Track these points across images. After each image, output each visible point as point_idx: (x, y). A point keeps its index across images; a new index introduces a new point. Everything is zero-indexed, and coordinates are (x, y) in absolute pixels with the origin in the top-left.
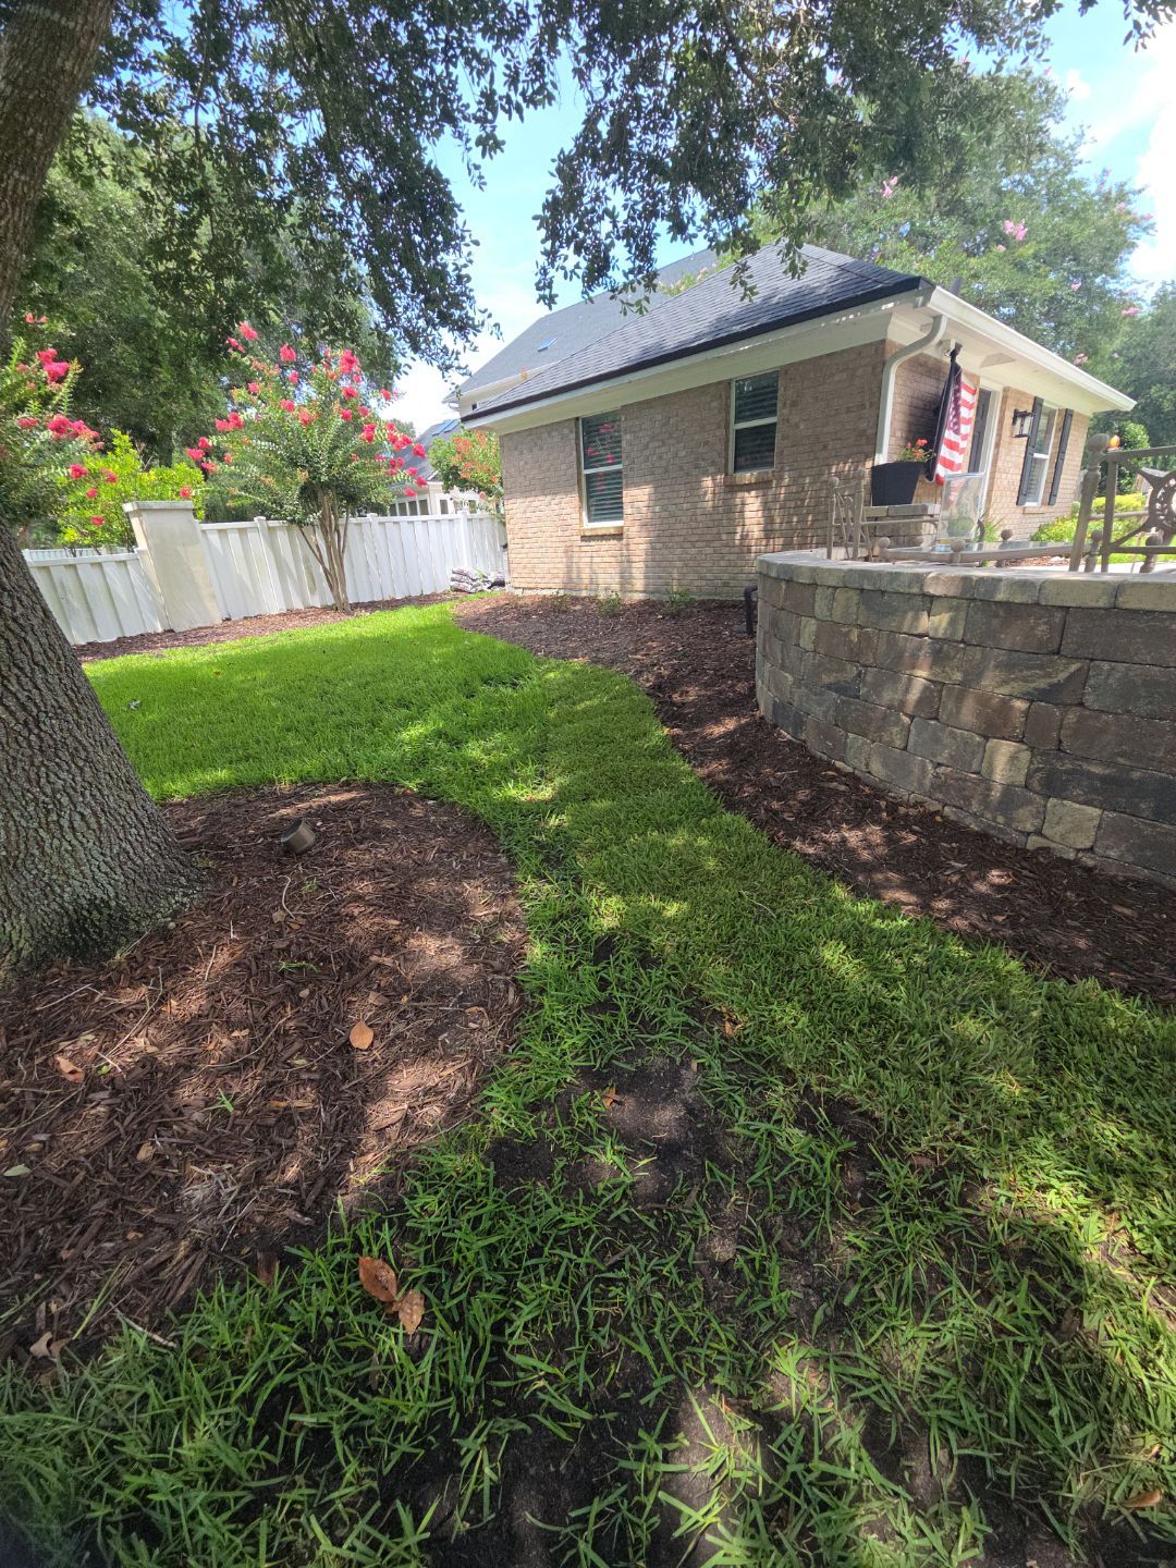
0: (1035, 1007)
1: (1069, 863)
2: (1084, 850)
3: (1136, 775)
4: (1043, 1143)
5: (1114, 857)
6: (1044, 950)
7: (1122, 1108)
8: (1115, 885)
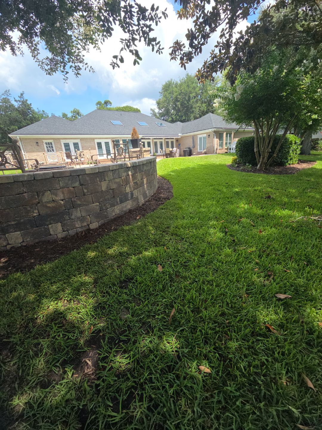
0: (29, 279)
1: (20, 247)
2: (22, 242)
3: (22, 221)
4: (45, 301)
5: (29, 240)
6: (25, 268)
7: (54, 282)
8: (33, 246)
